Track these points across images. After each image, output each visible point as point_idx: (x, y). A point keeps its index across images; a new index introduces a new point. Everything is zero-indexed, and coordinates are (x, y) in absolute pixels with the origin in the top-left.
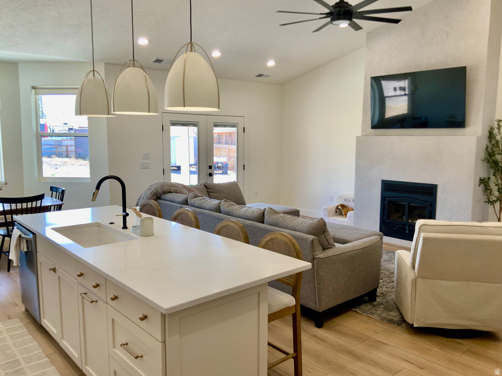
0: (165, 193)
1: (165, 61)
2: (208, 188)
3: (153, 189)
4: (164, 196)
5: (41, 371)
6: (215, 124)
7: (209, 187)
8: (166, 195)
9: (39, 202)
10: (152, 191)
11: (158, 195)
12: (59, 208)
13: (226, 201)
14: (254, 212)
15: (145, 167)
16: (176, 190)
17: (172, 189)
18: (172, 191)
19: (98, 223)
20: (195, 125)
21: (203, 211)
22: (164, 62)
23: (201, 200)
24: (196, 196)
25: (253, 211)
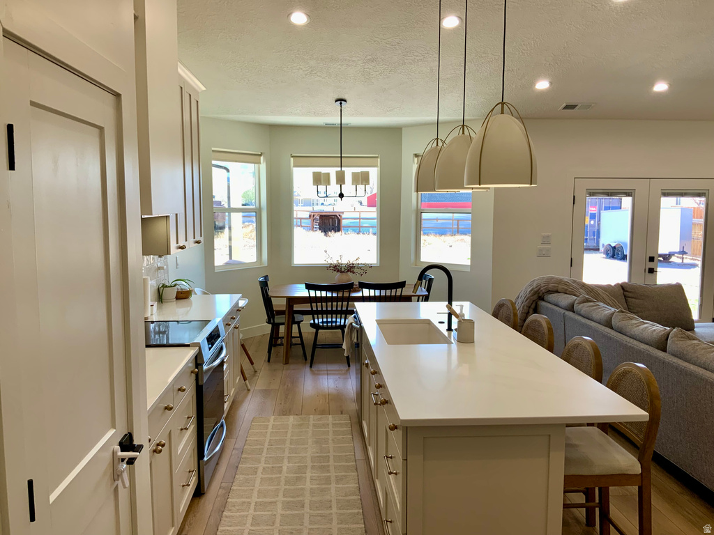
0: (550, 292)
1: (580, 105)
2: (627, 291)
3: (535, 285)
4: (546, 297)
5: (343, 474)
6: (664, 191)
7: (627, 289)
8: (551, 295)
9: (399, 290)
10: (533, 289)
11: (540, 295)
12: (426, 299)
13: (623, 312)
14: (655, 333)
15: (543, 255)
16: (567, 290)
17: (561, 287)
18: (559, 291)
19: (429, 320)
20: (628, 194)
21: (588, 322)
22: (578, 107)
23: (590, 306)
24: (587, 301)
25: (655, 330)
